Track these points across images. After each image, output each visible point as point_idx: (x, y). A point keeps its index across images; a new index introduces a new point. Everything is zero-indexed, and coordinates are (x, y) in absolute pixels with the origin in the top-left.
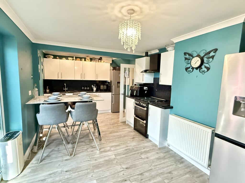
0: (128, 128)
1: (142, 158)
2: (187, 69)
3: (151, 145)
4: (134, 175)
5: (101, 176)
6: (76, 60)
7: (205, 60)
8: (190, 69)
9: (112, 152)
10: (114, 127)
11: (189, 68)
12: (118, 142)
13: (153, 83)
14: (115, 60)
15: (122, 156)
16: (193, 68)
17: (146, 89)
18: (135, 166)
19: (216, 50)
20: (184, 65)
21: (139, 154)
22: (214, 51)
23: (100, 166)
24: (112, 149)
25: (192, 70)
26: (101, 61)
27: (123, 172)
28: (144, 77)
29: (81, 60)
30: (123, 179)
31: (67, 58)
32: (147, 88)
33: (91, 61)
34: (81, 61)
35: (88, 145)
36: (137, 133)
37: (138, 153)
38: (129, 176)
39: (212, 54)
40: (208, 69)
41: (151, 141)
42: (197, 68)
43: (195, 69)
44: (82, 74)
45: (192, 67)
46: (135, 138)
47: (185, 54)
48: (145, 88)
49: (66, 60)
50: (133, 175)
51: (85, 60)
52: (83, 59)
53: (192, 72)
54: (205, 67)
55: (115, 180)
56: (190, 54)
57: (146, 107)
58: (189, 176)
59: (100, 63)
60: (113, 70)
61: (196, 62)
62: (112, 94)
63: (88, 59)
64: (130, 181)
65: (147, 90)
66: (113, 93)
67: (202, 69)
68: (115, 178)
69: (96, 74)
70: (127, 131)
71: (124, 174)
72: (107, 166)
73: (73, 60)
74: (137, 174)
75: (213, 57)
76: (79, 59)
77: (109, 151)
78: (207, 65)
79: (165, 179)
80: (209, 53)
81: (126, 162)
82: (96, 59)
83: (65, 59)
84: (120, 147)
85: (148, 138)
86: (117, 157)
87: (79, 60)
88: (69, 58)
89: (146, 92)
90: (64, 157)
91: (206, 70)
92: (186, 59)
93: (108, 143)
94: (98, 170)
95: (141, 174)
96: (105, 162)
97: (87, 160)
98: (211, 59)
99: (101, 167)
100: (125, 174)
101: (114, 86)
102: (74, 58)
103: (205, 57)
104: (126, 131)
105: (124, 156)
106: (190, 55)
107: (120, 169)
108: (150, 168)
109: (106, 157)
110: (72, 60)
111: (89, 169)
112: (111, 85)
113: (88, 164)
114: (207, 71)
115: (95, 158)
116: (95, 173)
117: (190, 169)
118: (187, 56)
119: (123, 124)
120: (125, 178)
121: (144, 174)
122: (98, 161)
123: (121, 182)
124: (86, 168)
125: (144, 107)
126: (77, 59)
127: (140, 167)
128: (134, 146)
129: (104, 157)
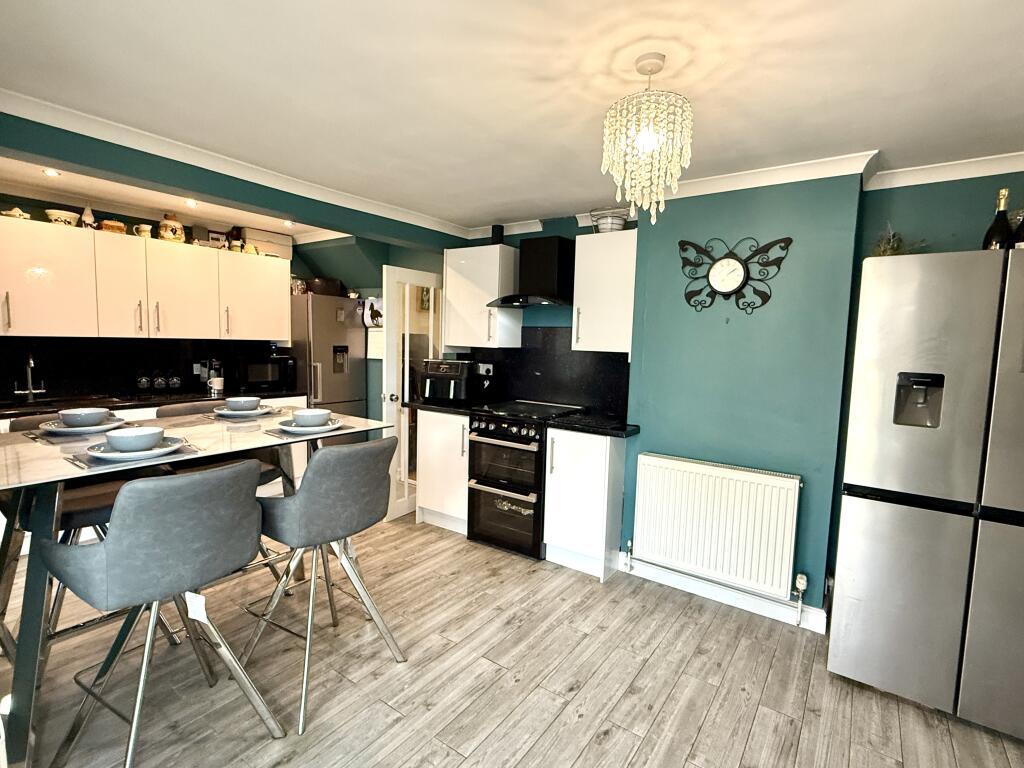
0: (441, 538)
1: (586, 635)
2: (689, 296)
3: (573, 579)
4: (615, 700)
5: (507, 760)
6: (99, 228)
7: (755, 269)
8: (703, 297)
9: (466, 649)
10: (382, 548)
11: (699, 292)
12: (450, 603)
13: (519, 346)
14: (310, 247)
15: (515, 651)
16: (713, 293)
17: (488, 371)
18: (590, 671)
19: (787, 243)
20: (681, 282)
21: (566, 622)
22: (783, 245)
23: (466, 721)
24: (454, 636)
25: (709, 300)
26: (242, 247)
27: (570, 708)
28: (492, 322)
29: (130, 232)
30: (591, 732)
31: (38, 209)
32: (491, 367)
33: (189, 240)
34: (133, 234)
35: (330, 653)
36: (489, 549)
37: (560, 622)
38: (603, 715)
39: (775, 253)
40: (765, 298)
41: (562, 567)
42: (727, 296)
43: (719, 299)
44: (144, 307)
45: (711, 287)
46: (500, 568)
47: (683, 245)
48: (483, 369)
49: (32, 218)
50: (610, 705)
51: (155, 234)
52: (148, 228)
53: (709, 306)
54: (756, 292)
55: (571, 750)
56: (701, 248)
57: (536, 441)
58: (749, 641)
59: (236, 254)
60: (305, 292)
61: (726, 275)
62: (314, 401)
63: (174, 231)
64: (621, 730)
65: (491, 374)
66: (316, 397)
67: (744, 297)
68: (565, 741)
69: (223, 309)
70: (450, 552)
71: (580, 713)
72: (494, 709)
73: (80, 223)
74: (620, 694)
75: (778, 262)
76: (122, 225)
77: (447, 648)
78: (761, 287)
79: (705, 678)
80: (767, 248)
81: (551, 668)
82: (211, 235)
83: (28, 216)
84: (478, 617)
85: (545, 559)
86: (503, 661)
87: (120, 229)
88: (53, 213)
89: (487, 383)
90: (250, 752)
91: (758, 301)
92: (686, 262)
93: (416, 619)
94: (475, 743)
95: (632, 690)
96: (474, 698)
97: (390, 720)
98: (773, 270)
99: (474, 726)
100: (582, 710)
101: (319, 365)
102: (88, 218)
103: (756, 259)
104: (443, 551)
105: (522, 646)
106: (700, 250)
107: (549, 701)
108: (639, 659)
109: (461, 676)
110: (74, 223)
111: (434, 753)
112: (300, 363)
113: (405, 735)
114: (763, 304)
115: (419, 700)
116: (473, 760)
117: (734, 621)
118: (691, 254)
119: (410, 529)
120: (598, 726)
121: (639, 684)
122: (439, 705)
123: (597, 746)
124: (419, 757)
125: (527, 440)
126: (106, 222)
127: (606, 666)
128: (522, 601)
129: (452, 678)
